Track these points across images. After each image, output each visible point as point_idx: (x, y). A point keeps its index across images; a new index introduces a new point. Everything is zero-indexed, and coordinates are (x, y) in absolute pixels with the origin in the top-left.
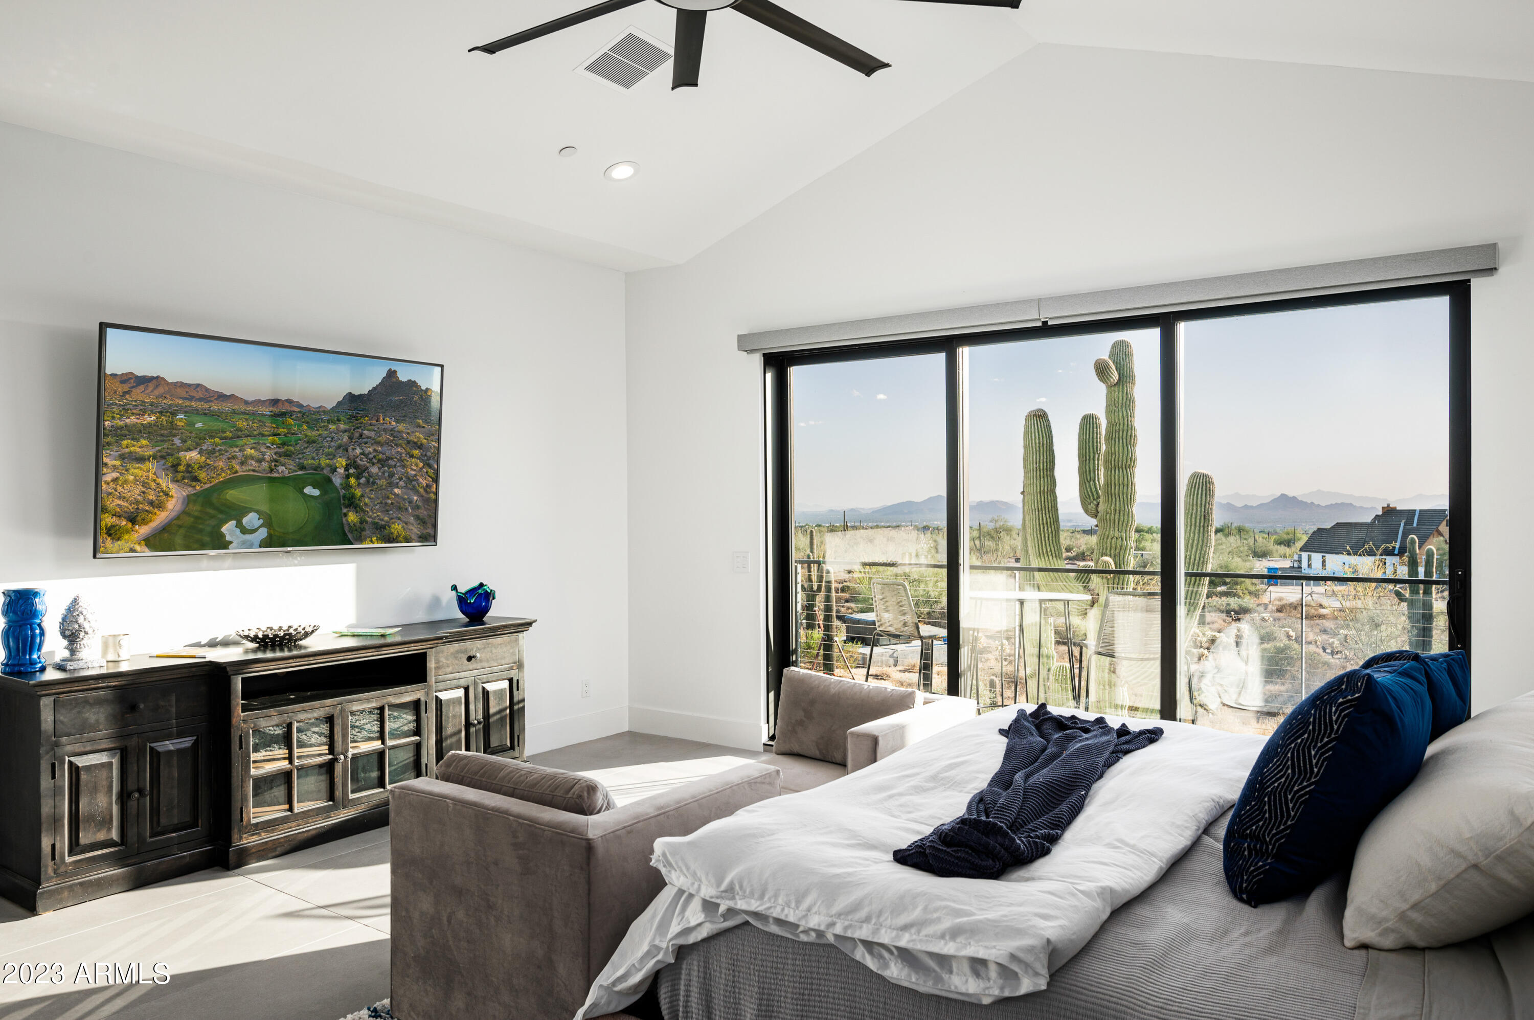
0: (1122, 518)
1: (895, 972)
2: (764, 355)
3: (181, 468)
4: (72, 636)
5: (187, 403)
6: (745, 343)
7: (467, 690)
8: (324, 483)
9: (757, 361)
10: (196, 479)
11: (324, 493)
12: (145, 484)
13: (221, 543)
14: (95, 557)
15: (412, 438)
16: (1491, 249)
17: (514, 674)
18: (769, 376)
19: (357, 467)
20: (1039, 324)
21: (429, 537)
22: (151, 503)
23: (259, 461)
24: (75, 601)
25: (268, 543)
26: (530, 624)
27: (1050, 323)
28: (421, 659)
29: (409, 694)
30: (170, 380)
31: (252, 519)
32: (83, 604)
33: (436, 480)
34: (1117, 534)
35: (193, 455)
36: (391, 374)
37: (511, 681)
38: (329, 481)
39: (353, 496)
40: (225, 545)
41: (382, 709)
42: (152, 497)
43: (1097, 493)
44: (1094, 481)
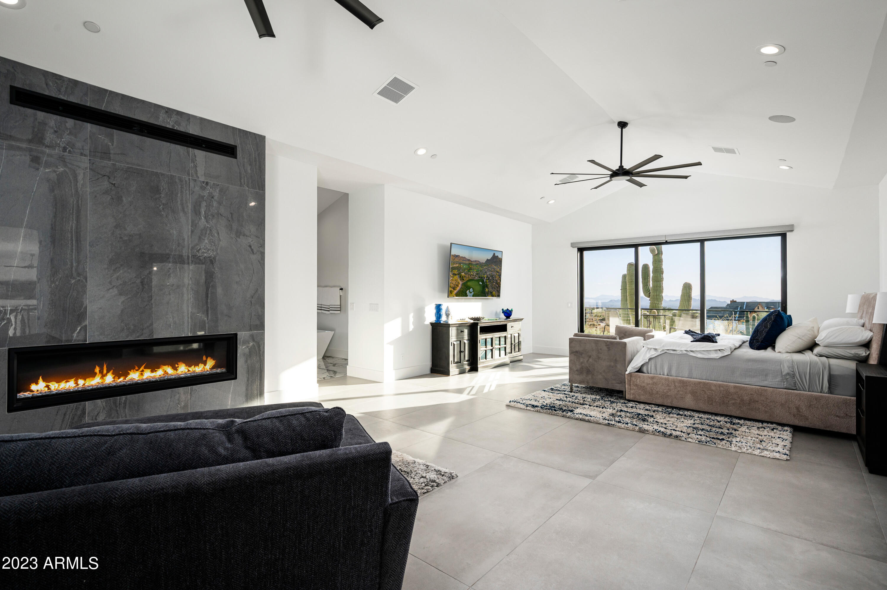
0: (659, 297)
1: (699, 355)
2: (578, 248)
3: (461, 277)
4: (448, 315)
5: (463, 261)
6: (573, 245)
7: (511, 335)
8: (483, 282)
9: (576, 249)
10: (463, 280)
11: (482, 284)
12: (456, 281)
13: (466, 295)
14: (448, 297)
15: (497, 270)
16: (792, 226)
17: (519, 332)
18: (579, 254)
19: (488, 277)
20: (665, 241)
21: (499, 296)
22: (457, 285)
23: (473, 275)
24: (448, 307)
25: (473, 296)
26: (523, 319)
27: (668, 241)
28: (506, 326)
29: (503, 334)
30: (461, 256)
31: (471, 290)
32: (449, 308)
33: (500, 281)
34: (657, 303)
35: (463, 274)
36: (494, 254)
37: (519, 333)
38: (483, 280)
39: (487, 285)
40: (467, 296)
41: (500, 338)
42: (457, 284)
43: (649, 290)
44: (648, 286)
